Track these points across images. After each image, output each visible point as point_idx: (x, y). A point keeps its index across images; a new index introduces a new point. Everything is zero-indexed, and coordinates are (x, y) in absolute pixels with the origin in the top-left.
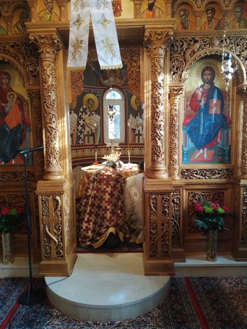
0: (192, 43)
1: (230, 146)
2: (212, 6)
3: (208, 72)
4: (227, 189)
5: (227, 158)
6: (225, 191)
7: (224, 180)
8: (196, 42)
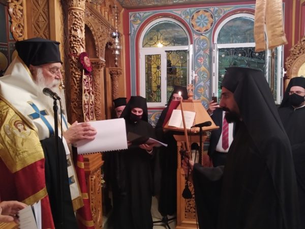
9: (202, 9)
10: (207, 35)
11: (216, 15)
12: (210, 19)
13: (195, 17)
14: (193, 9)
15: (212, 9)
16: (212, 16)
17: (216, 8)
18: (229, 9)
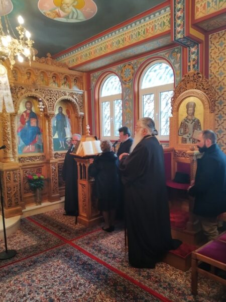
0: (21, 89)
1: (43, 143)
2: (29, 71)
3: (28, 104)
4: (43, 166)
5: (41, 150)
6: (42, 168)
7: (41, 162)
8: (23, 88)
9: (127, 63)
10: (130, 84)
11: (135, 67)
12: (132, 71)
13: (123, 71)
14: (122, 65)
15: (132, 62)
16: (133, 68)
17: (135, 61)
18: (143, 60)
